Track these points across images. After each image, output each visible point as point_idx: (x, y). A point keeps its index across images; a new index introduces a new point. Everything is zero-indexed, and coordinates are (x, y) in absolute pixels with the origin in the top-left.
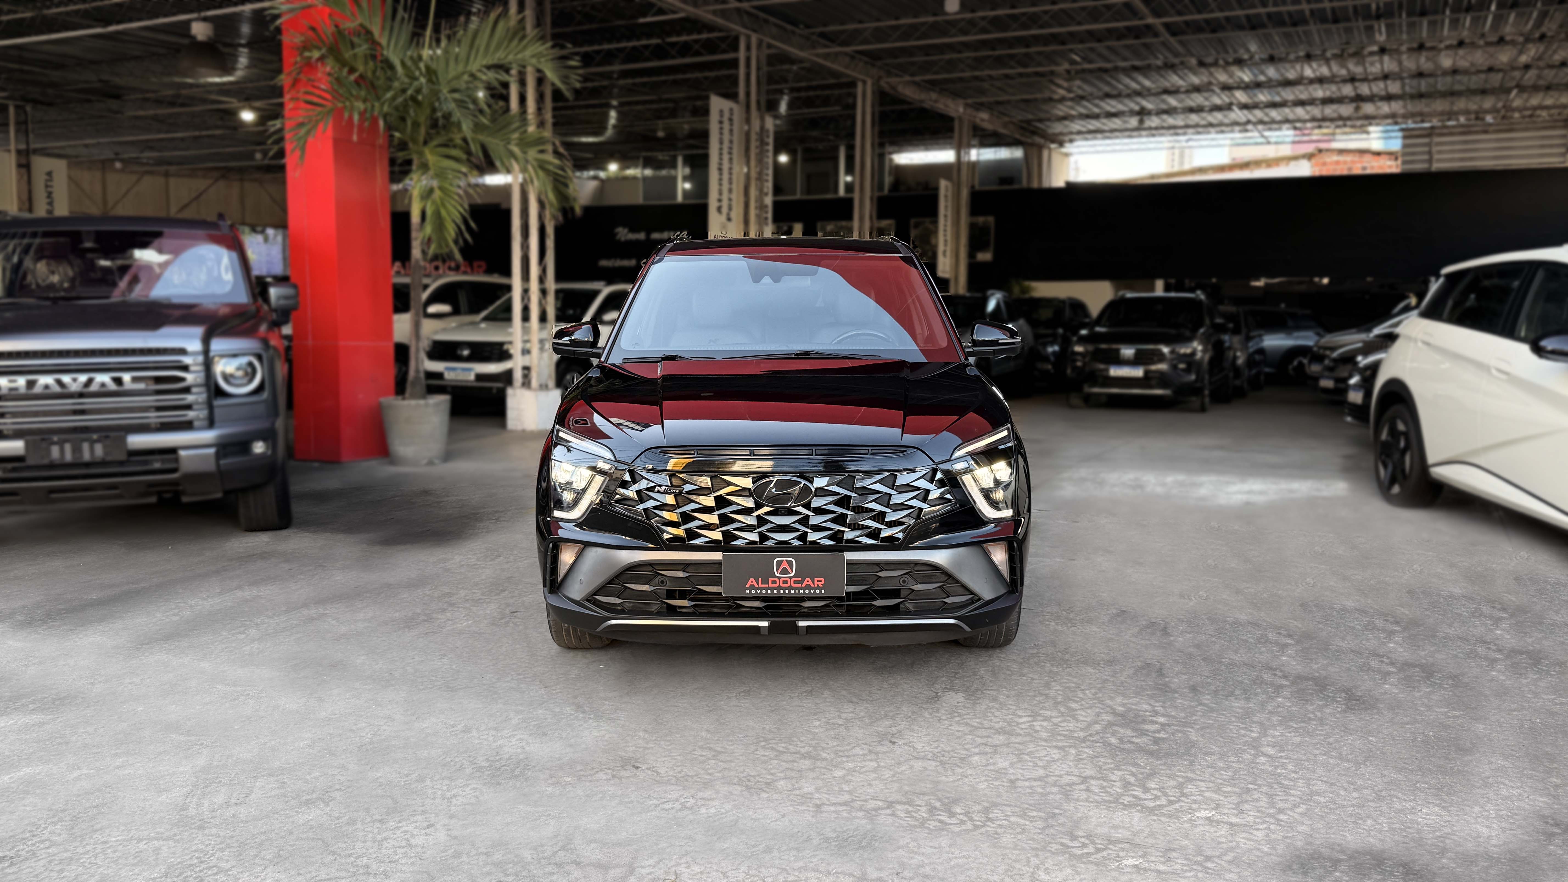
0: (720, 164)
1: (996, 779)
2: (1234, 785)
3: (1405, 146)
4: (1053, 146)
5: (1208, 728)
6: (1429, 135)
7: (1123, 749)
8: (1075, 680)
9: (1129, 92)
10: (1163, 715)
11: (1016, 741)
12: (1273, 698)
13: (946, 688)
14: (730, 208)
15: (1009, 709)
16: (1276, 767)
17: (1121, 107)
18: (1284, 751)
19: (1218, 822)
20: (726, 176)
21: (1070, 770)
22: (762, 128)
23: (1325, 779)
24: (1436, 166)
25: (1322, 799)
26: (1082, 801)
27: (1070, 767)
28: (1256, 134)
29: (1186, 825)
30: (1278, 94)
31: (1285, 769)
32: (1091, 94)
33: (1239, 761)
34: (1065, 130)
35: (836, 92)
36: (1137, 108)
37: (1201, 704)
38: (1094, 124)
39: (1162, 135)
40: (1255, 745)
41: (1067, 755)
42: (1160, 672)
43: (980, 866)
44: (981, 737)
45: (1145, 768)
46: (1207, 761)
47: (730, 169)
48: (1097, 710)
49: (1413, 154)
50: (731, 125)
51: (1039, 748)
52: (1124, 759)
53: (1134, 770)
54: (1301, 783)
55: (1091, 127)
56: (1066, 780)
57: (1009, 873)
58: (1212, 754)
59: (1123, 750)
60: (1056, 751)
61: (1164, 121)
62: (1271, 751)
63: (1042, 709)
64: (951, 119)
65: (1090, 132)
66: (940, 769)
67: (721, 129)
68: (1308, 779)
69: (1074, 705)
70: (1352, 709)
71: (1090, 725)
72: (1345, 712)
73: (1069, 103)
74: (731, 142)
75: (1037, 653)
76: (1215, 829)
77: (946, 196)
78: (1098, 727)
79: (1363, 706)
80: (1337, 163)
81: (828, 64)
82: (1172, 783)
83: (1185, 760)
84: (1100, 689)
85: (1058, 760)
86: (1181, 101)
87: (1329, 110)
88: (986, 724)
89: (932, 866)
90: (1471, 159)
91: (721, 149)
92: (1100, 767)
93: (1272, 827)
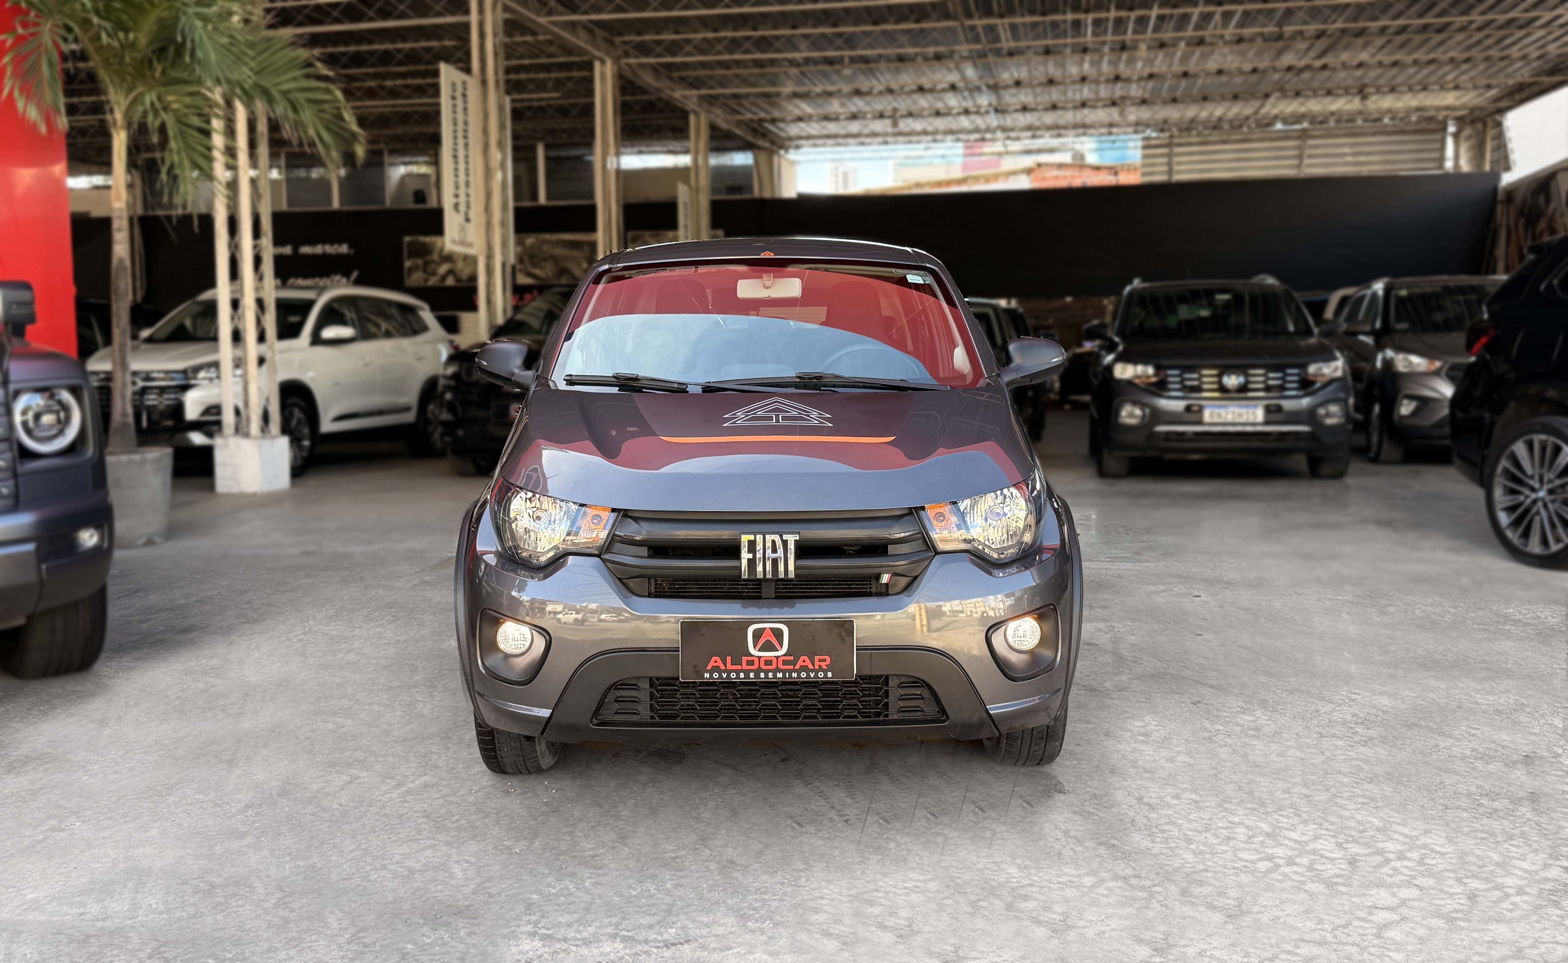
0: (455, 150)
3: (1145, 157)
4: (781, 152)
6: (1169, 145)
9: (880, 88)
14: (468, 207)
17: (866, 108)
20: (462, 166)
24: (1178, 177)
32: (841, 90)
36: (889, 109)
38: (830, 128)
47: (467, 157)
49: (1152, 165)
64: (684, 112)
67: (454, 106)
73: (813, 101)
74: (466, 123)
77: (684, 204)
80: (1057, 178)
81: (565, 35)
87: (1077, 116)
90: (1210, 170)
91: (454, 131)
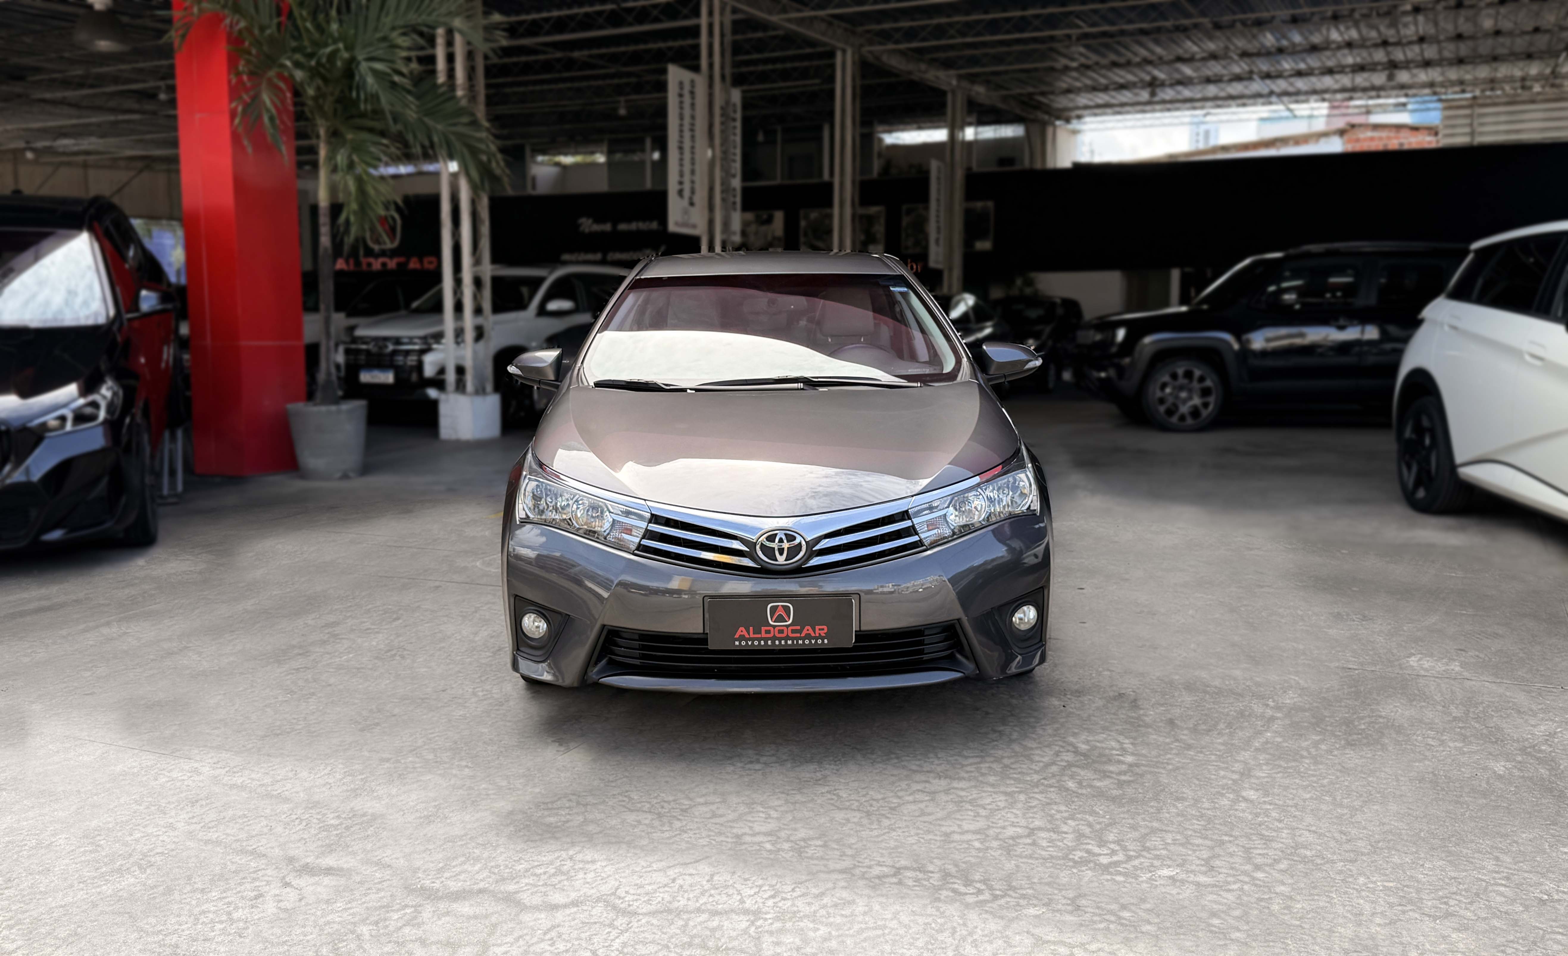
0: (681, 142)
1: (929, 832)
2: (1206, 838)
3: (1445, 119)
4: (1058, 123)
5: (1182, 768)
6: (1471, 106)
7: (1081, 794)
9: (1137, 59)
10: (1133, 754)
12: (1260, 733)
14: (693, 191)
16: (1257, 815)
17: (1131, 78)
18: (1267, 794)
19: (1183, 882)
20: (687, 156)
21: (1015, 820)
22: (728, 102)
23: (1314, 828)
24: (1479, 140)
25: (1308, 853)
26: (1026, 857)
27: (1016, 816)
28: (1281, 107)
29: (1145, 885)
30: (1304, 60)
31: (1267, 816)
32: (1097, 64)
33: (1215, 808)
34: (1071, 105)
35: (816, 63)
36: (1148, 78)
37: (1177, 740)
38: (1102, 98)
39: (1177, 109)
40: (1236, 789)
41: (1015, 802)
42: (1134, 704)
43: (897, 938)
45: (1104, 817)
46: (1177, 808)
47: (693, 147)
48: (1057, 748)
49: (1454, 127)
50: (693, 98)
51: (984, 794)
52: (1080, 806)
53: (1091, 819)
54: (1285, 833)
55: (1100, 101)
56: (1010, 831)
57: (930, 947)
58: (1184, 800)
59: (1079, 795)
60: (1003, 798)
61: (1178, 93)
62: (1252, 794)
63: (993, 748)
64: (944, 93)
65: (1099, 106)
67: (681, 102)
68: (1293, 829)
70: (1352, 745)
71: (1047, 765)
72: (1344, 748)
73: (1074, 74)
74: (693, 117)
76: (1178, 890)
77: (938, 179)
78: (1054, 769)
79: (1365, 741)
80: (1372, 139)
81: (802, 30)
82: (1135, 834)
83: (1152, 807)
85: (1004, 808)
86: (1196, 70)
87: (1360, 79)
89: (840, 939)
90: (1518, 132)
92: (1052, 816)
93: (1246, 887)
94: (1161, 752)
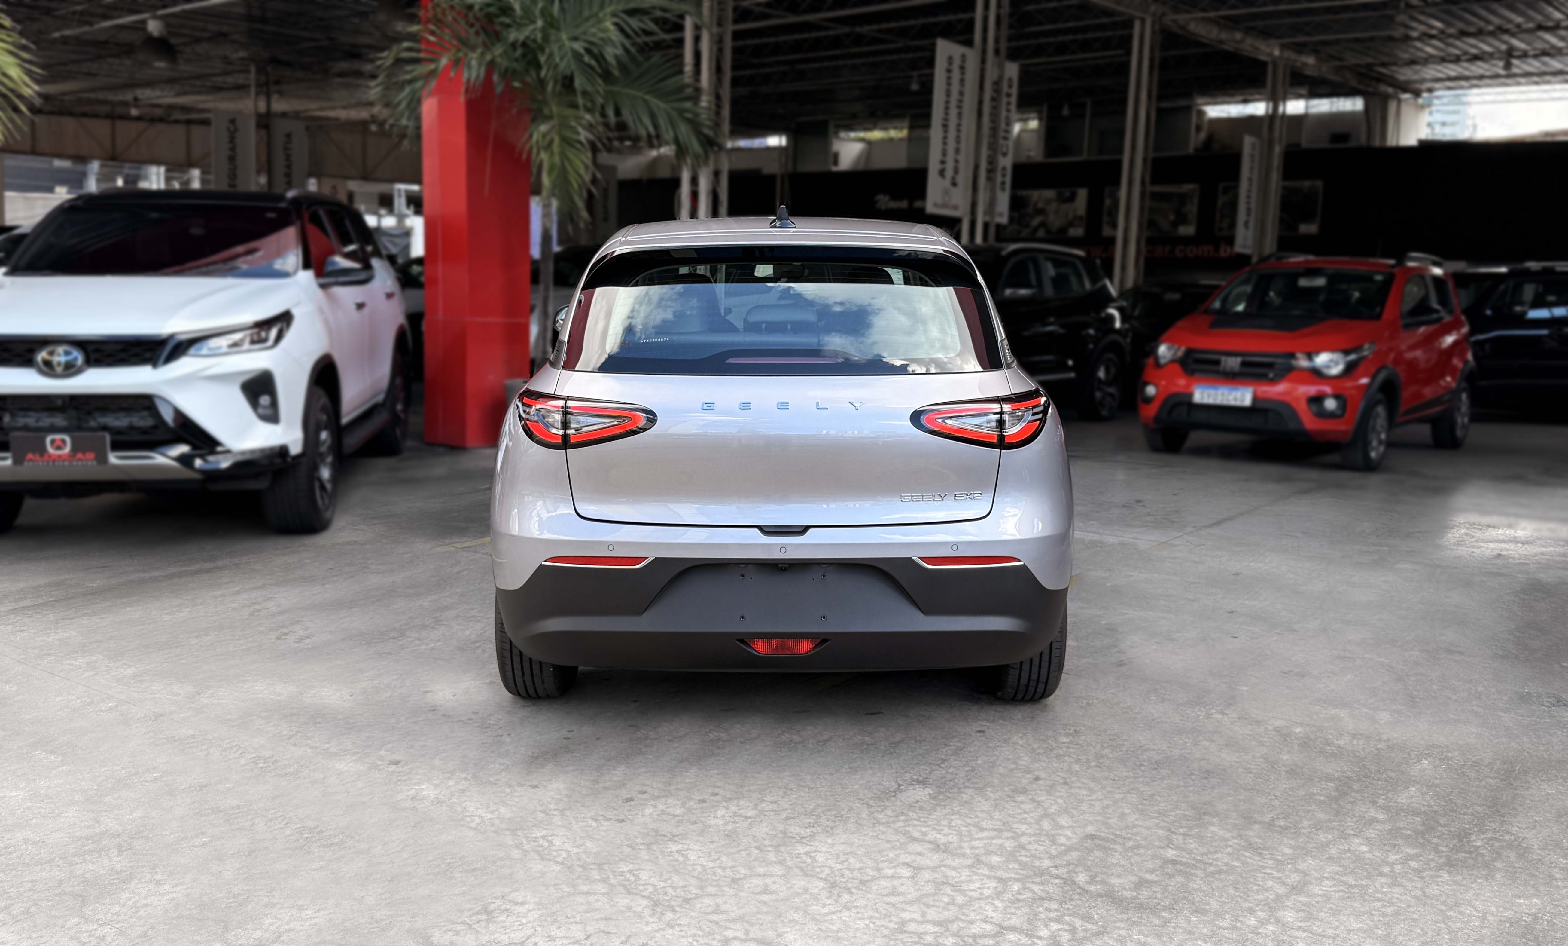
0: (946, 120)
7: (1087, 892)
8: (1092, 785)
11: (954, 864)
12: (1347, 837)
13: (917, 779)
14: (956, 171)
15: (977, 817)
17: (1484, 47)
18: (1308, 916)
20: (952, 134)
22: (1002, 77)
27: (996, 909)
33: (1234, 928)
34: (1418, 77)
35: (1119, 33)
36: (1504, 47)
37: (1240, 836)
39: (1546, 82)
40: (1274, 906)
41: (1005, 890)
44: (909, 853)
45: (1096, 923)
46: (1189, 922)
47: (959, 125)
50: (963, 73)
51: (974, 877)
52: (1077, 906)
55: (1453, 74)
58: (1204, 912)
59: (1084, 892)
60: (994, 884)
61: (1545, 64)
62: (1289, 916)
63: (1020, 822)
65: (1450, 79)
66: (824, 894)
67: (949, 78)
69: (1064, 821)
70: (1452, 866)
72: (1440, 868)
73: (1417, 44)
74: (961, 94)
75: (1071, 742)
77: (1252, 156)
79: (1471, 862)
83: (1160, 917)
84: (1116, 802)
85: (988, 896)
88: (932, 835)
91: (947, 102)
92: (1037, 913)
94: (1212, 850)
